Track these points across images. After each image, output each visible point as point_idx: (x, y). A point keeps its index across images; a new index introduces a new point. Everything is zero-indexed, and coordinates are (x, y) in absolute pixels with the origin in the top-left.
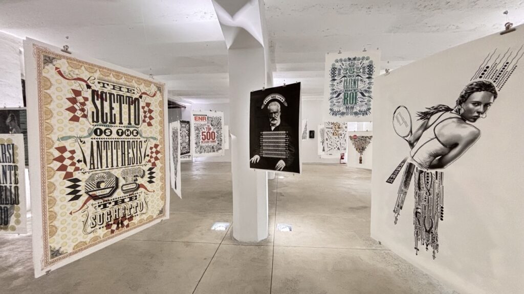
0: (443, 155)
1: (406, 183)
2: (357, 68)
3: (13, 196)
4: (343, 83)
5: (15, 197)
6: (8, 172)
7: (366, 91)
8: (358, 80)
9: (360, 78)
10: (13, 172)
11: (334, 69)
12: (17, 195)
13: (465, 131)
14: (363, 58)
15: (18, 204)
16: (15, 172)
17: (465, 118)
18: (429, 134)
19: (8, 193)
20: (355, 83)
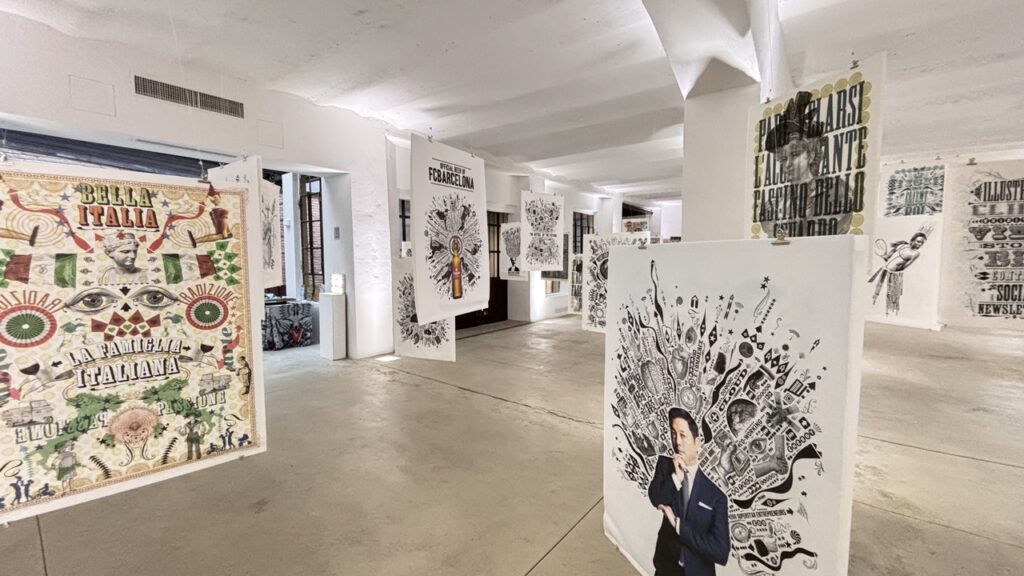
0: (903, 264)
1: (882, 280)
2: (926, 179)
3: (851, 195)
4: (904, 197)
5: (856, 197)
6: (846, 147)
7: (937, 205)
8: (927, 192)
9: (929, 190)
10: (855, 144)
11: (893, 182)
12: (860, 190)
13: (913, 253)
14: (935, 168)
15: (861, 209)
16: (860, 142)
17: (914, 247)
18: (896, 254)
19: (842, 190)
20: (922, 196)
